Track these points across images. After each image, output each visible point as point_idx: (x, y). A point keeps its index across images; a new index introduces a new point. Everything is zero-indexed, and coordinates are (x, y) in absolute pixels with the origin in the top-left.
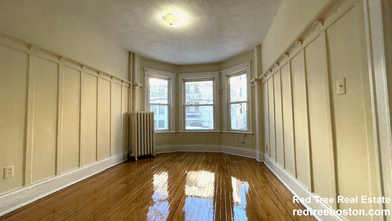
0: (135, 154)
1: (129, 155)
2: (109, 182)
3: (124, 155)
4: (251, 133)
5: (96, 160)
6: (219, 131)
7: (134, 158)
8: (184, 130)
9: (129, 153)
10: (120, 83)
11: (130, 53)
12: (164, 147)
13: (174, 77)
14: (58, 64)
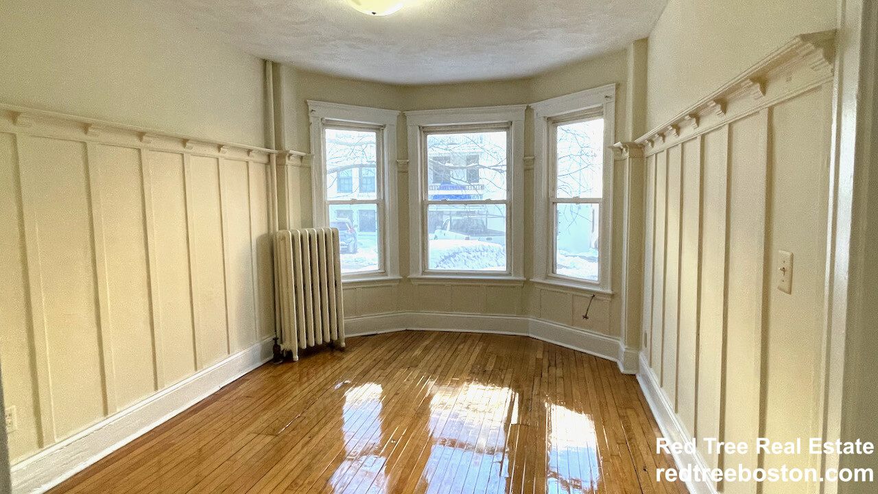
0: (291, 344)
1: (276, 348)
2: (230, 430)
3: (264, 346)
4: (609, 291)
5: (196, 369)
6: (522, 278)
7: (290, 353)
8: (424, 273)
9: (276, 342)
10: (245, 157)
11: (265, 62)
12: (367, 318)
13: (394, 121)
14: (84, 144)
